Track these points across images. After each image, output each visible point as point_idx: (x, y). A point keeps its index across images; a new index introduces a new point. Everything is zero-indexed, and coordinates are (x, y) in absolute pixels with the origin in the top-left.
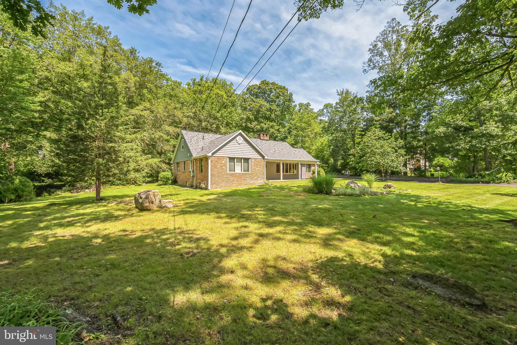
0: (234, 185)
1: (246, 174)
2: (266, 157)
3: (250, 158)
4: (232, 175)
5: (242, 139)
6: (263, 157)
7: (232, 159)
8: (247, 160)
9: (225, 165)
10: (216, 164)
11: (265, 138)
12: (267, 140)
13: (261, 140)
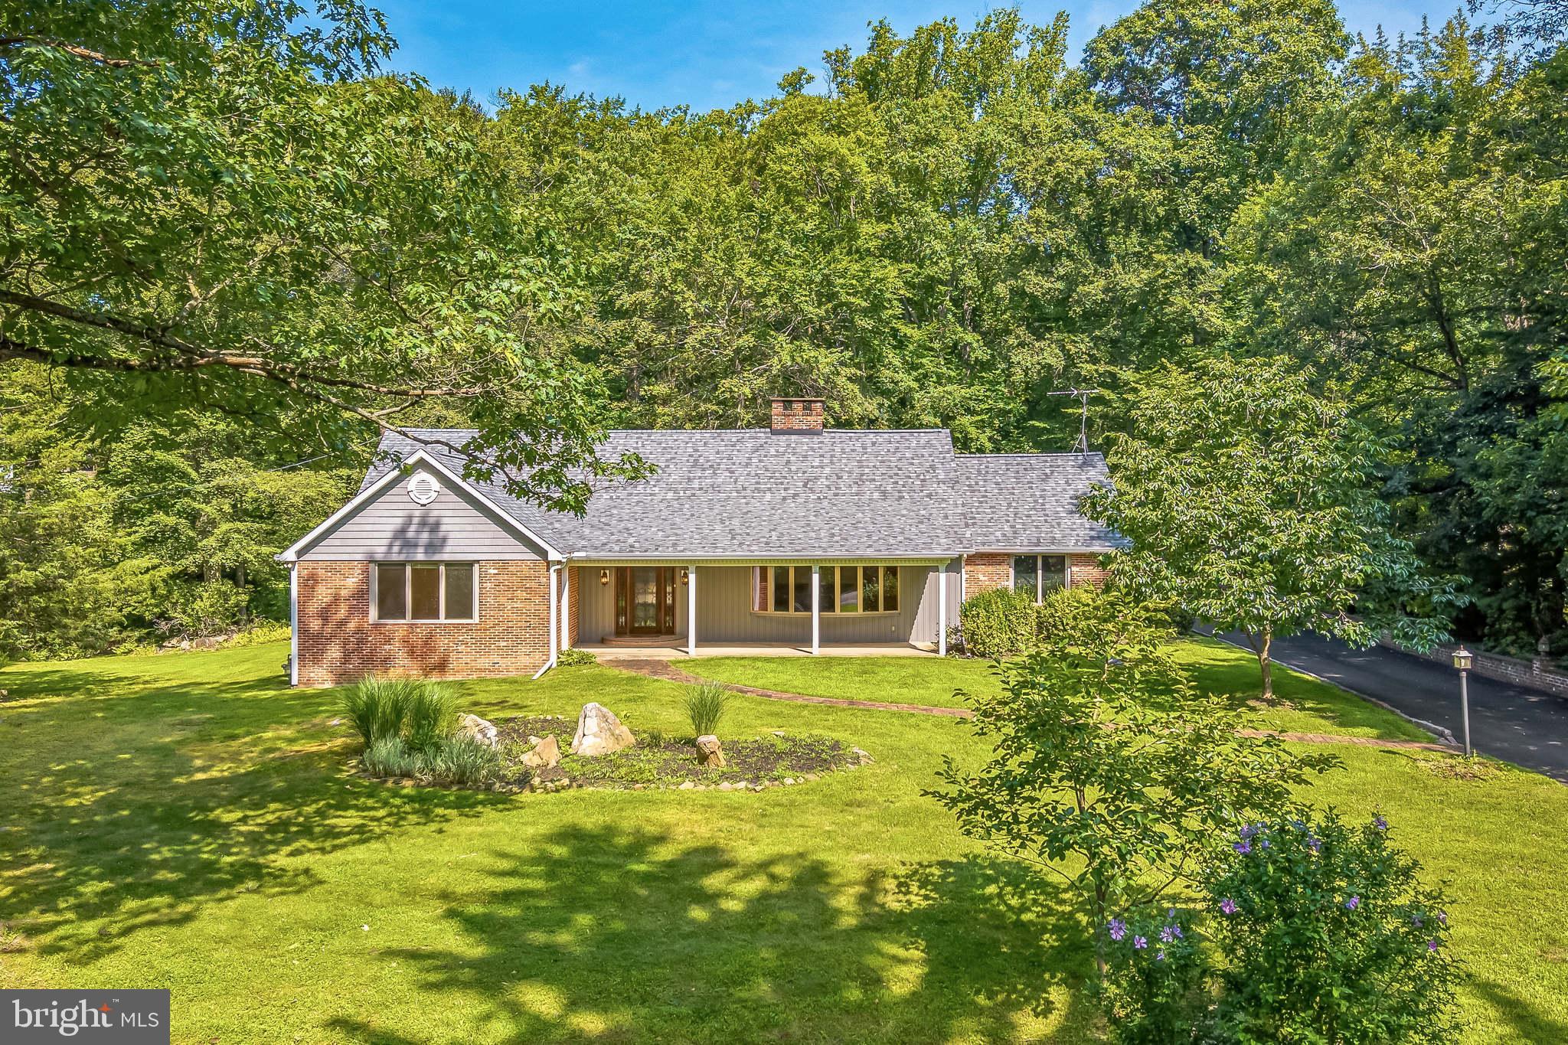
1: (456, 627)
3: (477, 561)
5: (435, 484)
6: (543, 554)
7: (393, 569)
8: (464, 569)
11: (800, 419)
12: (810, 432)
13: (775, 432)
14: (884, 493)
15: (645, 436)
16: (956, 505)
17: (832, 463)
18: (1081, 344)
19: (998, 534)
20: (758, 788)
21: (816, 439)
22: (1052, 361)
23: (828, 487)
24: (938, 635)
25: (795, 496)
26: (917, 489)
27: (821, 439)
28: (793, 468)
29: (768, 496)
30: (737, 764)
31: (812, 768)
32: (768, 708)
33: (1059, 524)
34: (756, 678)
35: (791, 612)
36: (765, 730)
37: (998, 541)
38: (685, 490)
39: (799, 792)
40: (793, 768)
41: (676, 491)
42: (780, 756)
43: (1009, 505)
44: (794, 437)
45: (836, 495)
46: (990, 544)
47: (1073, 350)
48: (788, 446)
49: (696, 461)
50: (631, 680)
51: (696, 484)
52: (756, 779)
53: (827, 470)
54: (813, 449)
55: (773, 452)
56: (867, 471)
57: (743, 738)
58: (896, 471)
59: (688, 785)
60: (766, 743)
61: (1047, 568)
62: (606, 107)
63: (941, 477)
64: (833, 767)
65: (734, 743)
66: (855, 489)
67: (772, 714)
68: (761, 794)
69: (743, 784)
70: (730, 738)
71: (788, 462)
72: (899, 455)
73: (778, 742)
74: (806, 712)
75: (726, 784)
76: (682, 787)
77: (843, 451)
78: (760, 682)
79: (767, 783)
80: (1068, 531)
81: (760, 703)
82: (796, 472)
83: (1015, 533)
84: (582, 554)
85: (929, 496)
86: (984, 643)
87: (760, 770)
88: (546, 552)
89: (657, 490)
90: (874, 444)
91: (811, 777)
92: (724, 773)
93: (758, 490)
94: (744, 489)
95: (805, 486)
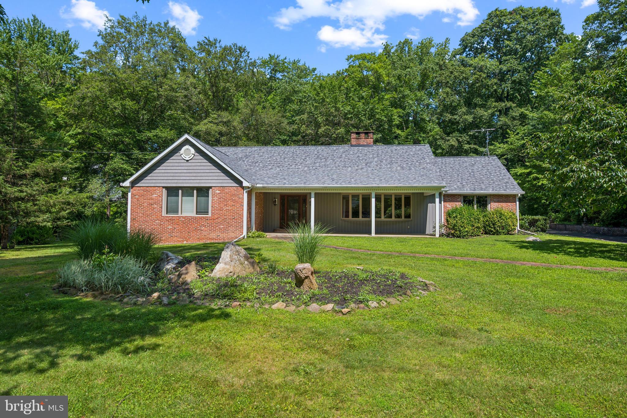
0: (175, 239)
1: (201, 218)
2: (245, 184)
3: (211, 187)
4: (171, 220)
5: (193, 151)
6: (240, 183)
7: (172, 191)
8: (203, 191)
9: (159, 203)
10: (141, 200)
11: (363, 141)
12: (368, 145)
13: (352, 146)
14: (402, 167)
15: (297, 148)
16: (437, 172)
17: (378, 156)
18: (465, 138)
19: (455, 186)
20: (345, 310)
21: (370, 148)
22: (453, 143)
23: (377, 165)
24: (435, 227)
25: (362, 169)
26: (417, 166)
27: (373, 148)
28: (361, 159)
29: (350, 169)
30: (327, 288)
31: (391, 293)
32: (351, 255)
33: (483, 182)
34: (343, 243)
35: (361, 218)
36: (349, 266)
37: (456, 189)
38: (313, 167)
39: (385, 316)
40: (374, 292)
41: (309, 167)
42: (363, 282)
43: (458, 175)
44: (360, 148)
45: (380, 168)
46: (452, 190)
47: (461, 140)
48: (358, 151)
49: (318, 156)
50: (277, 243)
51: (318, 165)
52: (343, 302)
53: (376, 159)
54: (369, 152)
55: (351, 153)
56: (394, 159)
57: (334, 270)
58: (407, 159)
59: (279, 305)
60: (351, 273)
61: (478, 202)
62: (294, 63)
63: (428, 161)
64: (409, 292)
65: (327, 273)
66: (389, 166)
67: (353, 258)
68: (349, 318)
69: (330, 306)
70: (325, 270)
71: (358, 156)
72: (407, 154)
73: (359, 273)
74: (374, 257)
75: (314, 306)
76: (274, 306)
77: (382, 152)
78: (346, 245)
79: (353, 305)
80: (488, 185)
81: (346, 253)
82: (362, 160)
83: (463, 186)
84: (261, 185)
85: (424, 168)
86: (460, 231)
87: (346, 292)
88: (242, 182)
89: (300, 167)
90: (396, 150)
91: (391, 300)
92: (314, 295)
93: (345, 167)
94: (339, 166)
95: (366, 165)
